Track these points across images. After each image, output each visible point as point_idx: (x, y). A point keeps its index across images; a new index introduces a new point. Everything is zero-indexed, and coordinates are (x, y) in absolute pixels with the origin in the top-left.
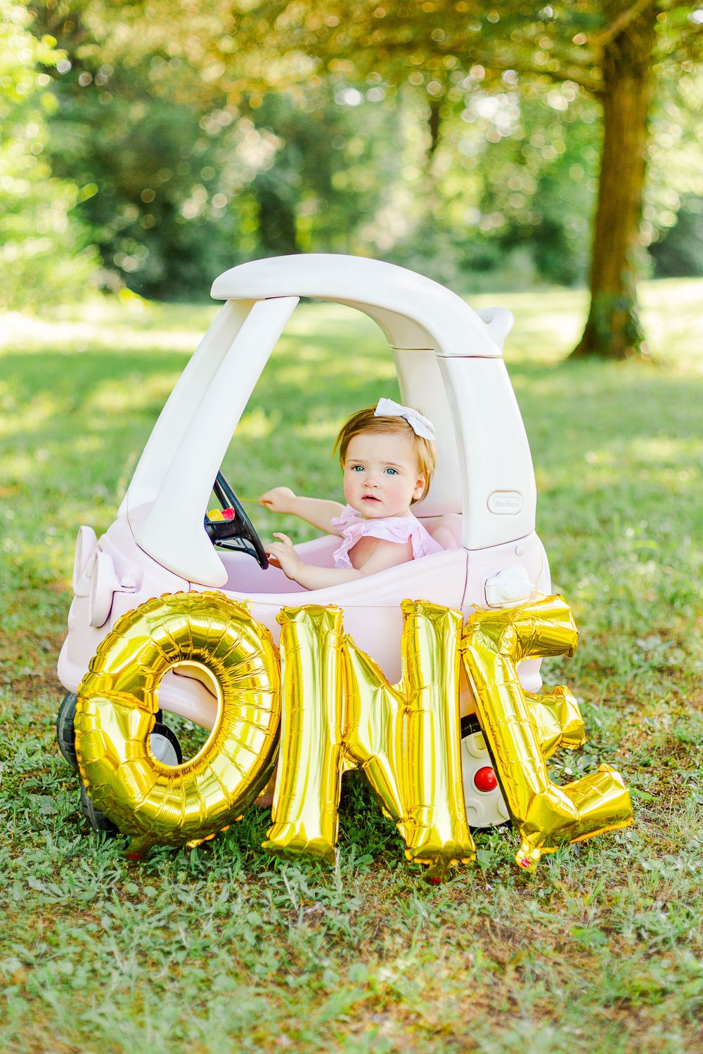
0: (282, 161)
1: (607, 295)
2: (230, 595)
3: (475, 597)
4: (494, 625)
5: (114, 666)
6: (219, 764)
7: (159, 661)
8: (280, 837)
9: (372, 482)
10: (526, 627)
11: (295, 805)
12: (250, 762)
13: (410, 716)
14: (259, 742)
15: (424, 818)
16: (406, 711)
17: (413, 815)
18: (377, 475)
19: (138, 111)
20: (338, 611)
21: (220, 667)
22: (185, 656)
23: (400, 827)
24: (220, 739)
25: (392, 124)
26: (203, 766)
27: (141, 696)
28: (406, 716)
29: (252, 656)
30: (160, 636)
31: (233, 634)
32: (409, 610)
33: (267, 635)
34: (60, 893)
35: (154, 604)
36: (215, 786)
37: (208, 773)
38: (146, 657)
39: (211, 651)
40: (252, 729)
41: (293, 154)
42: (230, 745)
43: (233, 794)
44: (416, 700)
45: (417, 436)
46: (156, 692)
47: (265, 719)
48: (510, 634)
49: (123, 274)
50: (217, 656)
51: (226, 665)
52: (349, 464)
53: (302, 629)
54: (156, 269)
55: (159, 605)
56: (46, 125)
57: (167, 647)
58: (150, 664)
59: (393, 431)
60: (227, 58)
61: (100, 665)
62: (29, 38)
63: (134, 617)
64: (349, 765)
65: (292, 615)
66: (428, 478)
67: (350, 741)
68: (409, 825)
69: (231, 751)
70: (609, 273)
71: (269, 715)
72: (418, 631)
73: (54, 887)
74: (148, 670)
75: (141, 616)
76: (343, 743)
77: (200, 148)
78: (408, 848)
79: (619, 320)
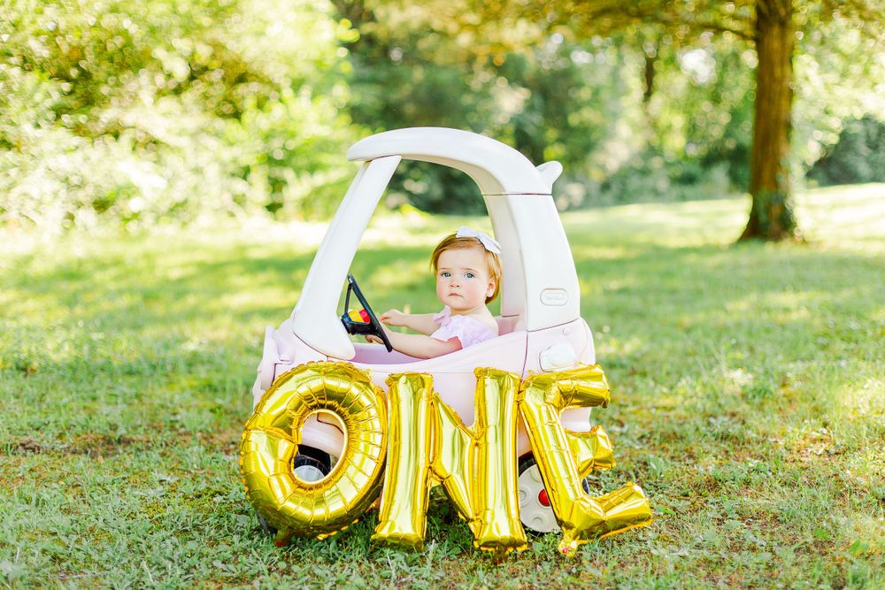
0: (530, 108)
1: (765, 192)
2: (356, 365)
3: (532, 366)
4: (542, 385)
5: (272, 409)
6: (343, 484)
7: (303, 408)
8: (383, 532)
9: (456, 283)
10: (567, 385)
11: (394, 508)
12: (363, 482)
13: (480, 448)
14: (371, 468)
15: (488, 519)
16: (477, 444)
17: (480, 517)
18: (459, 277)
19: (418, 74)
20: (429, 376)
21: (347, 413)
22: (322, 406)
23: (471, 525)
24: (345, 466)
25: (615, 75)
26: (331, 483)
27: (289, 432)
28: (476, 448)
29: (368, 408)
30: (304, 390)
31: (354, 391)
32: (481, 374)
33: (381, 394)
34: (235, 570)
35: (302, 369)
36: (338, 498)
37: (334, 488)
38: (293, 404)
39: (339, 403)
40: (367, 459)
41: (538, 101)
42: (351, 470)
43: (351, 503)
44: (483, 437)
45: (487, 251)
46: (301, 429)
47: (376, 452)
48: (554, 390)
49: (411, 195)
50: (343, 406)
51: (350, 413)
52: (440, 271)
53: (403, 390)
54: (437, 192)
55: (305, 369)
56: (348, 86)
57: (309, 398)
58: (296, 409)
59: (469, 247)
60: (475, 29)
61: (261, 410)
62: (332, 23)
63: (287, 377)
64: (435, 483)
65: (396, 379)
66: (498, 282)
67: (436, 466)
68: (477, 524)
69: (351, 475)
70: (766, 174)
71: (379, 449)
72: (486, 389)
73: (231, 567)
74: (295, 414)
75: (291, 377)
76: (430, 468)
77: (467, 100)
78: (476, 540)
79: (776, 211)
